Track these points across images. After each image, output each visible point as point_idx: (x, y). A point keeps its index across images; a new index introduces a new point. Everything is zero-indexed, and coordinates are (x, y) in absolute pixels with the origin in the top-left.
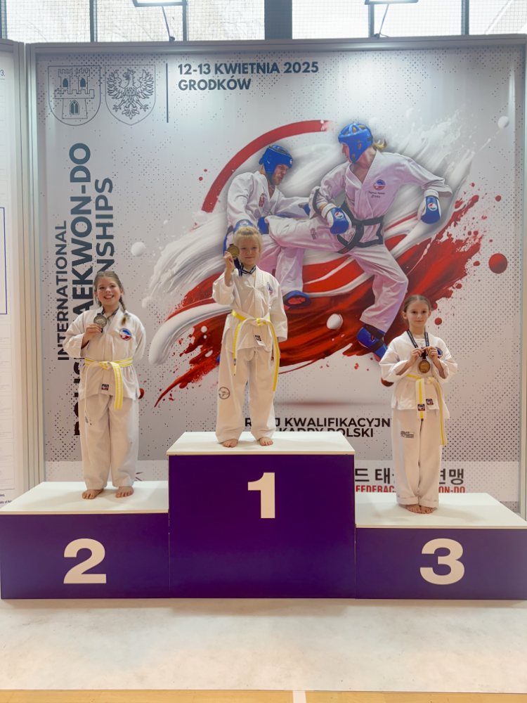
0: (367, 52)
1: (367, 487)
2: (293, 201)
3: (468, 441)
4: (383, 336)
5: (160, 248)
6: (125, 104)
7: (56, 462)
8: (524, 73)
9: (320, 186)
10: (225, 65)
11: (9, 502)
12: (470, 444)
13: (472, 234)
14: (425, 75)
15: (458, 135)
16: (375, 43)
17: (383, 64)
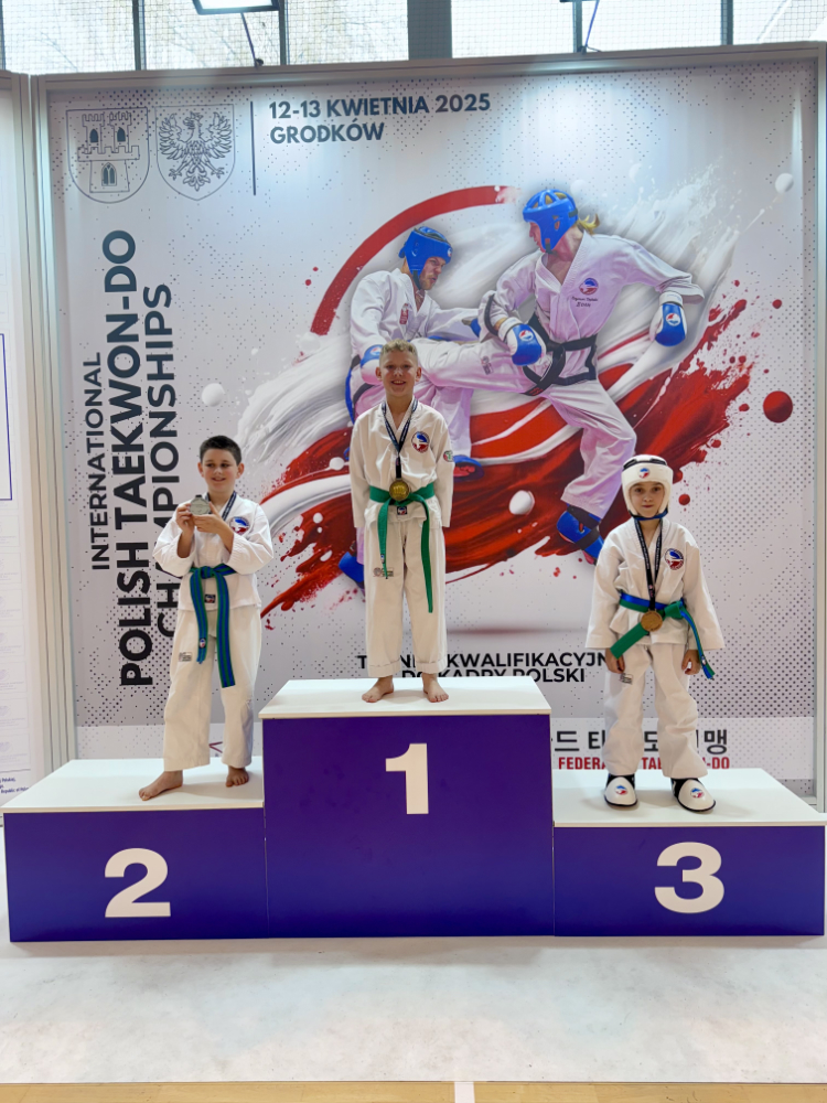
0: (566, 77)
1: (577, 759)
2: (453, 315)
3: (733, 687)
4: (597, 524)
5: (248, 392)
6: (187, 168)
7: (93, 727)
8: (816, 104)
9: (495, 289)
10: (343, 102)
11: (23, 789)
12: (737, 691)
13: (737, 361)
14: (659, 110)
15: (713, 204)
16: (580, 62)
17: (592, 93)
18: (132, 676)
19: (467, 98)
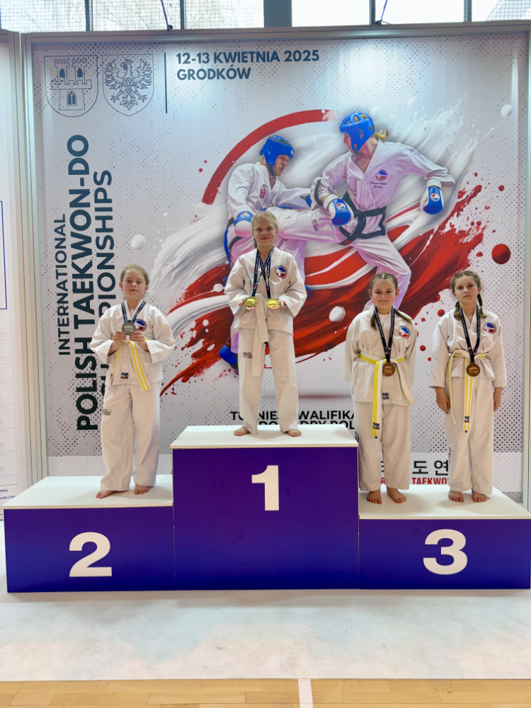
0: (368, 40)
2: (294, 192)
5: (161, 241)
6: (123, 95)
7: (59, 457)
8: (527, 60)
9: (321, 176)
10: (225, 54)
11: (13, 497)
13: (475, 225)
14: (427, 63)
15: (461, 124)
16: (376, 30)
17: (385, 51)
18: (85, 424)
19: (304, 52)
